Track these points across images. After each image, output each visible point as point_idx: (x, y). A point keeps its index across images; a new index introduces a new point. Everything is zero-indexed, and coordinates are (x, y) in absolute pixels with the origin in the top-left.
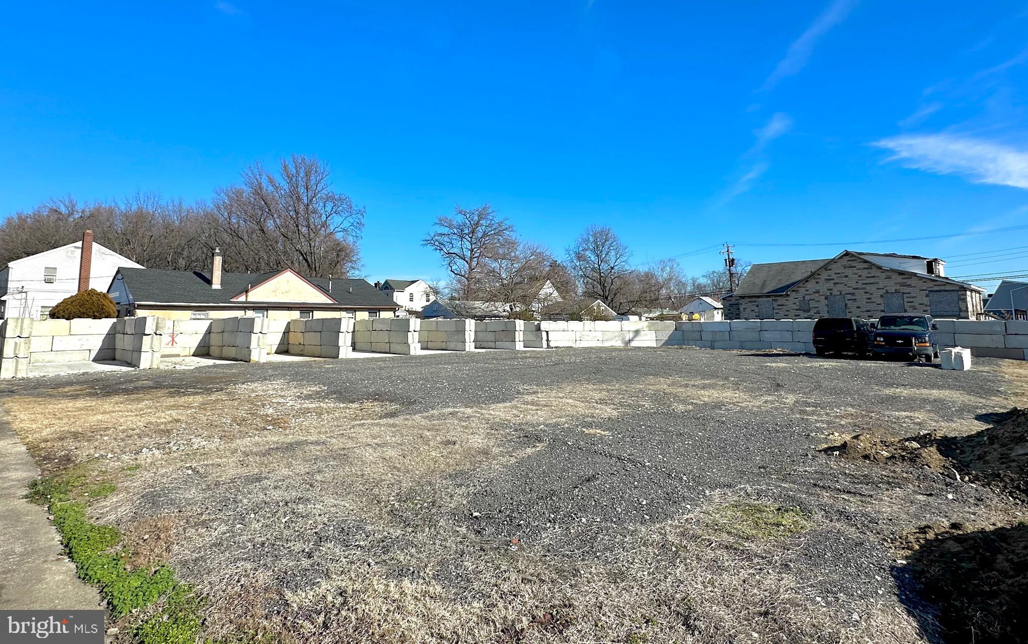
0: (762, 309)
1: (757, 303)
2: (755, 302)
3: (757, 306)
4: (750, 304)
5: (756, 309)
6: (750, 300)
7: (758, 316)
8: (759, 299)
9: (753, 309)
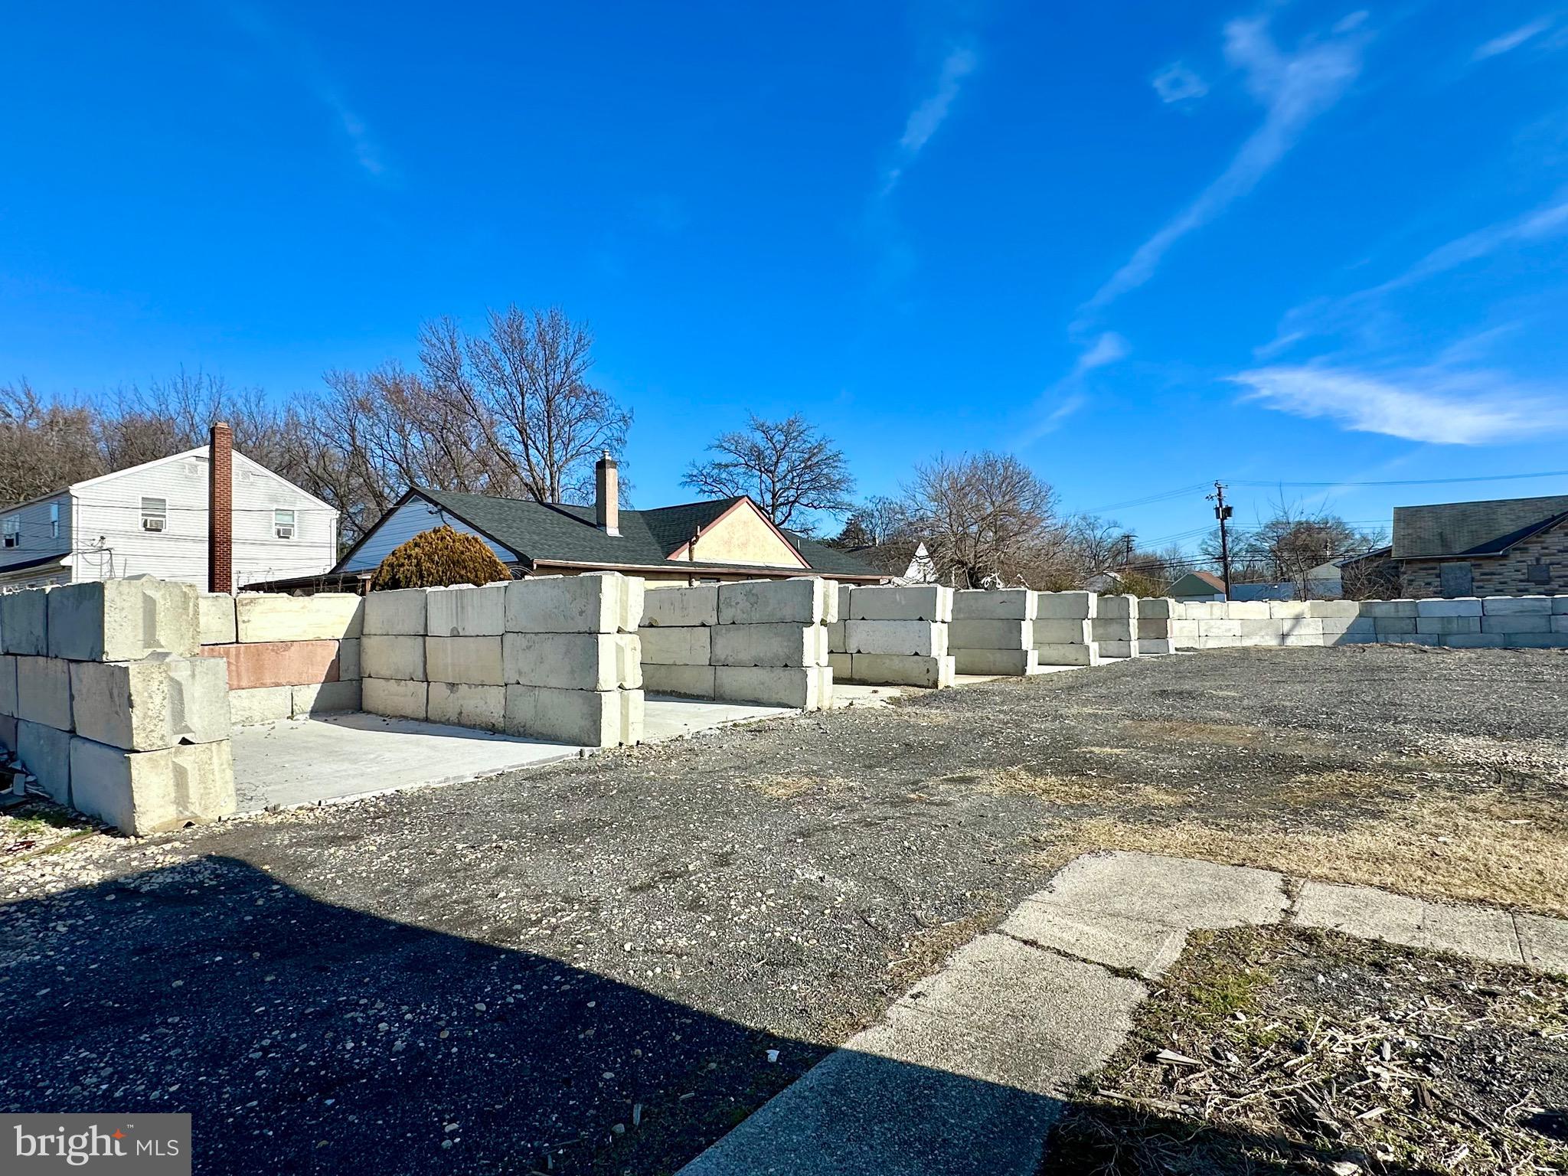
0: (1448, 581)
1: (1437, 571)
2: (1434, 569)
3: (1438, 576)
4: (1423, 573)
5: (1436, 582)
6: (1425, 566)
7: (1441, 592)
8: (1442, 564)
9: (1429, 580)
